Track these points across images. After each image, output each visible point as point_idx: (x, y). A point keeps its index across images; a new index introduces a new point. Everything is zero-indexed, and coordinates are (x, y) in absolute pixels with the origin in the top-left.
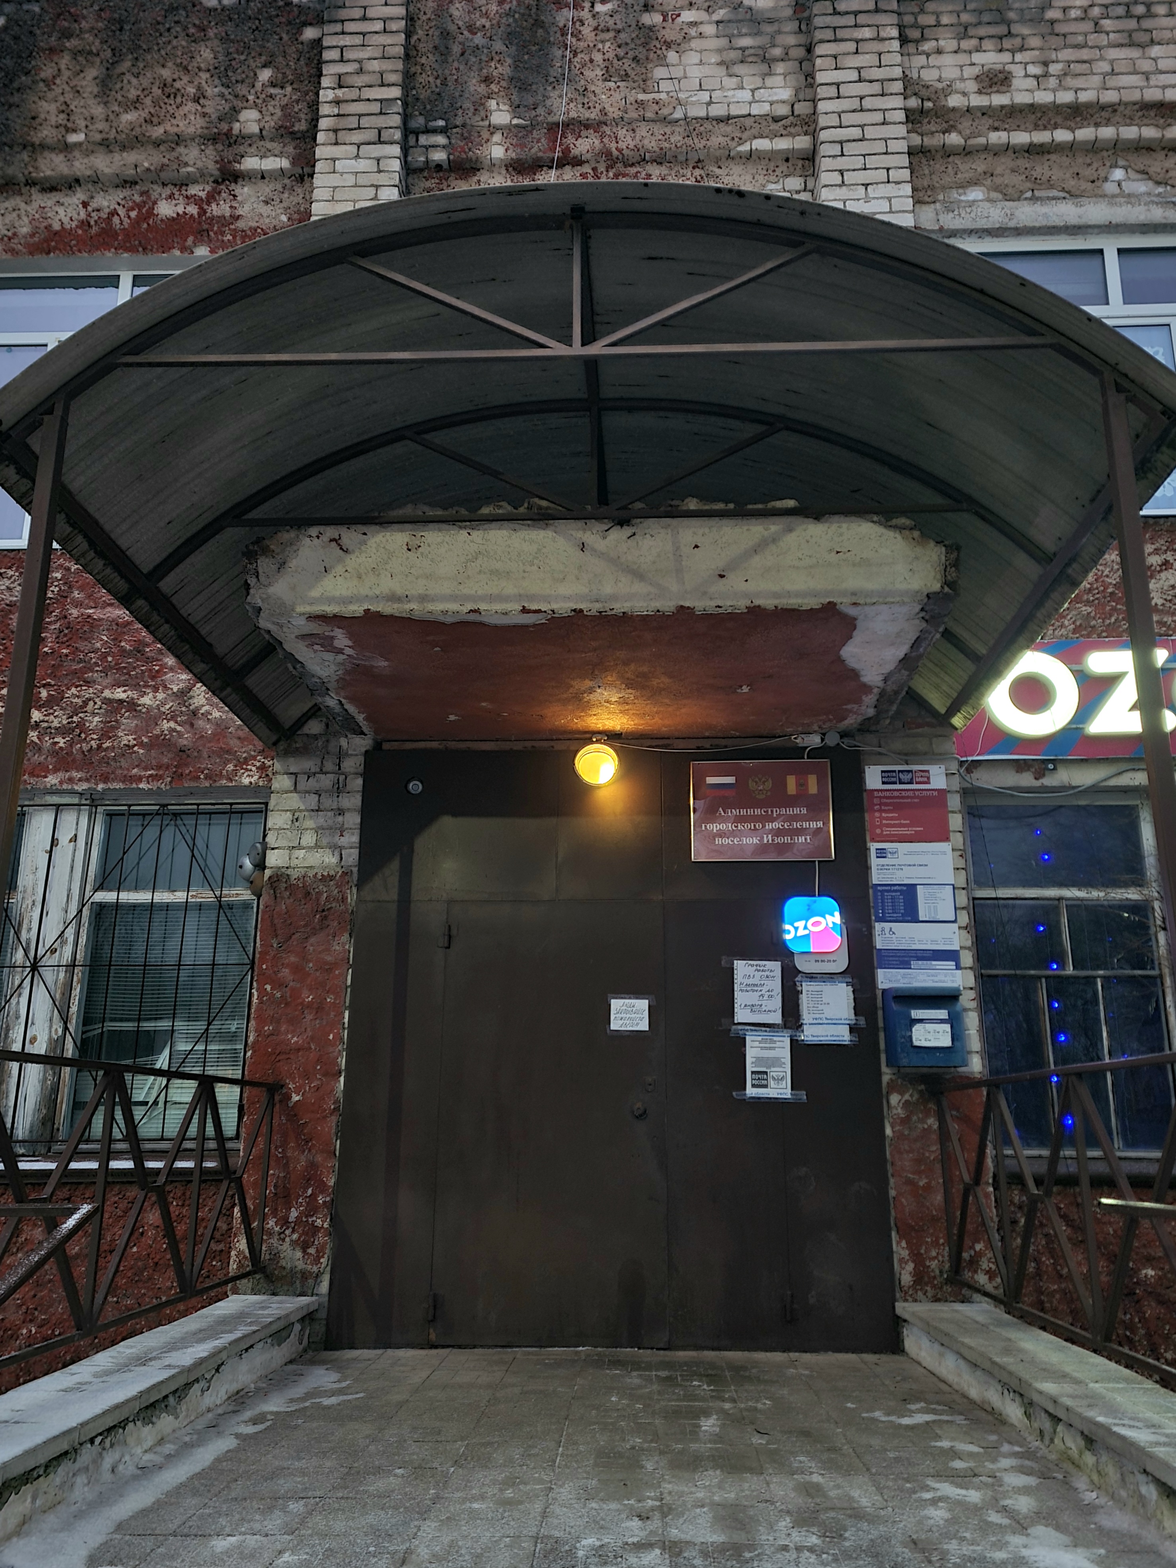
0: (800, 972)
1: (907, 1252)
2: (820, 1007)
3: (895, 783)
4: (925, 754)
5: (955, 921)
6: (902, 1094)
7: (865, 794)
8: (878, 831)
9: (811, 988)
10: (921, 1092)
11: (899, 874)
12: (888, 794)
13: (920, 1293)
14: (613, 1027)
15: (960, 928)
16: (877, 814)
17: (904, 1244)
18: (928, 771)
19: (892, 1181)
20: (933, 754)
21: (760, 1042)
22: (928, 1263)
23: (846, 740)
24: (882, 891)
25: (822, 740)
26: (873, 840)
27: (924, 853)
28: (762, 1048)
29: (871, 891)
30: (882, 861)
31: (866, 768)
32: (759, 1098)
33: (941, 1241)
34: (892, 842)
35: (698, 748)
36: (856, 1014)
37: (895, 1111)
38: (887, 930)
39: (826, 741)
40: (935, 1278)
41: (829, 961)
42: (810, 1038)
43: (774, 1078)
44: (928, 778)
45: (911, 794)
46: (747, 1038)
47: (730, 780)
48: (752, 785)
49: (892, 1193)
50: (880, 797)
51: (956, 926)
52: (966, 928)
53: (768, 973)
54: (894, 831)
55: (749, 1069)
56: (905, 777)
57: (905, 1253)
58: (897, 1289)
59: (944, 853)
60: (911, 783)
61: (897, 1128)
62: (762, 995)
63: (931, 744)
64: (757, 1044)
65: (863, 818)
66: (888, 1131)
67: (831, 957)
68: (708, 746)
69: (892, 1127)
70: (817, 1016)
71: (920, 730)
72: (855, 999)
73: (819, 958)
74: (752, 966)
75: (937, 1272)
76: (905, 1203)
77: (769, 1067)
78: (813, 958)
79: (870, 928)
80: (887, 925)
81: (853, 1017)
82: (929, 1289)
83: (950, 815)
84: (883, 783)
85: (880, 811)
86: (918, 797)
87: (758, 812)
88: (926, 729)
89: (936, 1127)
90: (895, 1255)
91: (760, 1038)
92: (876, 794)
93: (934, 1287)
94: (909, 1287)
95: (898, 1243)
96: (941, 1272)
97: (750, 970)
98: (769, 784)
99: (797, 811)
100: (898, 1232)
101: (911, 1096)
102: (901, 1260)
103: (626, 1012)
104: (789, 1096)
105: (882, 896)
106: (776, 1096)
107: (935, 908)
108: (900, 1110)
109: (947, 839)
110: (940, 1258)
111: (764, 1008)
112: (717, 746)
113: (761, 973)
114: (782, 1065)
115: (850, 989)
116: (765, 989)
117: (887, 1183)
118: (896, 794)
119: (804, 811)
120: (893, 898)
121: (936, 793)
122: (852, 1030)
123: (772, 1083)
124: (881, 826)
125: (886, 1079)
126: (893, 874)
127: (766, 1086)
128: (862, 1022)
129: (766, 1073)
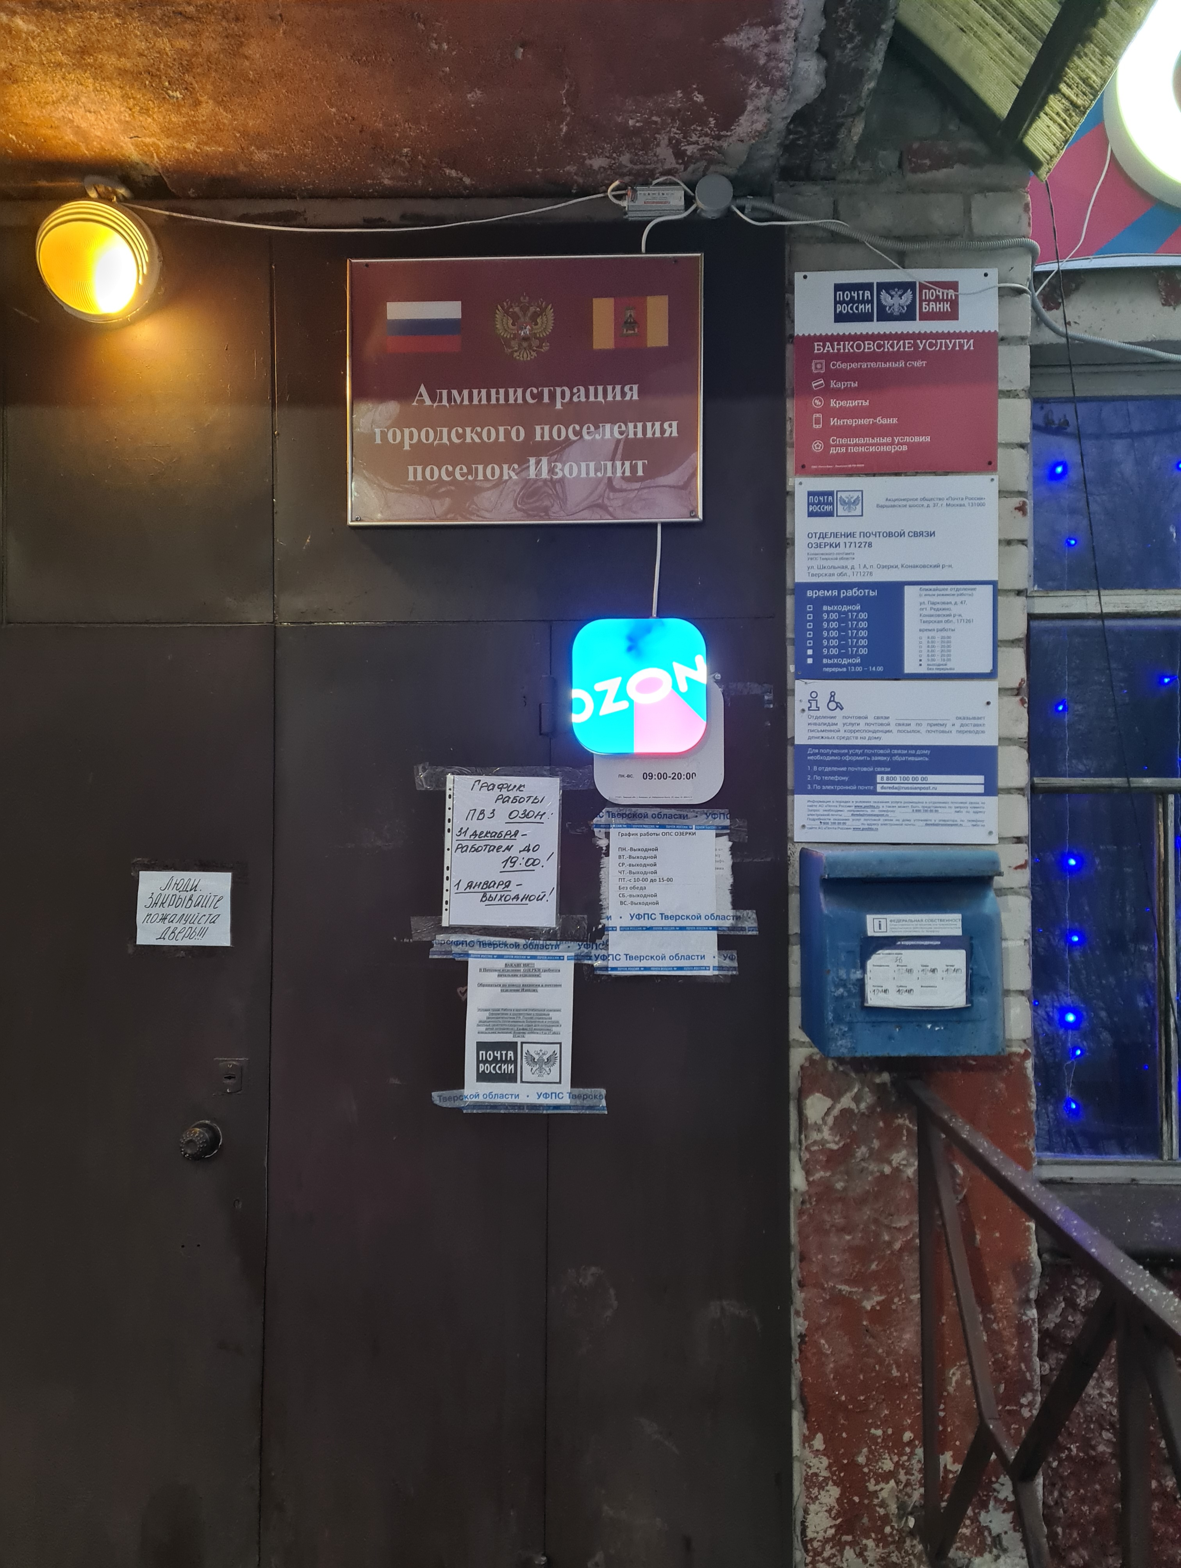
0: (605, 803)
1: (825, 1461)
2: (651, 888)
3: (866, 317)
4: (952, 236)
5: (991, 675)
6: (835, 1096)
7: (790, 349)
8: (817, 447)
9: (630, 842)
10: (880, 1090)
11: (862, 557)
12: (848, 347)
13: (849, 1553)
14: (142, 939)
15: (1002, 691)
16: (817, 403)
17: (819, 1442)
18: (954, 286)
19: (799, 1297)
20: (971, 237)
21: (501, 973)
22: (872, 1486)
23: (750, 202)
24: (819, 602)
25: (689, 201)
26: (803, 470)
27: (927, 502)
28: (505, 988)
29: (790, 601)
30: (822, 524)
31: (798, 276)
32: (495, 1106)
33: (908, 1436)
34: (850, 473)
35: (369, 223)
36: (735, 905)
37: (815, 1136)
38: (823, 700)
39: (699, 203)
40: (886, 1520)
41: (677, 776)
42: (623, 963)
43: (532, 1060)
44: (954, 303)
45: (905, 346)
46: (471, 961)
47: (451, 310)
48: (502, 324)
49: (798, 1325)
50: (829, 357)
51: (992, 687)
52: (1018, 691)
53: (527, 806)
54: (858, 445)
55: (473, 1035)
56: (895, 302)
57: (820, 1466)
58: (797, 1544)
59: (979, 502)
60: (908, 315)
61: (819, 1175)
62: (512, 861)
63: (968, 211)
64: (493, 978)
65: (784, 410)
66: (798, 1180)
67: (683, 767)
68: (394, 217)
69: (808, 1173)
70: (642, 910)
71: (941, 174)
72: (734, 868)
73: (655, 768)
74: (490, 787)
75: (893, 1508)
76: (827, 1349)
77: (523, 1032)
78: (637, 770)
79: (783, 695)
80: (823, 687)
81: (729, 911)
82: (870, 1543)
83: (1002, 402)
84: (839, 318)
85: (827, 392)
86: (923, 355)
87: (516, 395)
88: (956, 172)
89: (910, 1171)
90: (797, 1468)
91: (500, 964)
92: (817, 348)
93: (882, 1540)
94: (826, 1541)
95: (807, 1440)
96: (902, 1506)
97: (486, 799)
98: (547, 323)
99: (614, 393)
100: (806, 1418)
101: (857, 1099)
102: (811, 1481)
103: (176, 902)
104: (566, 1101)
105: (817, 613)
106: (533, 1100)
107: (946, 643)
108: (826, 1134)
109: (989, 465)
110: (902, 1477)
111: (514, 890)
112: (418, 219)
113: (510, 806)
114: (550, 1027)
115: (725, 843)
116: (519, 843)
117: (788, 1299)
118: (869, 347)
119: (633, 393)
120: (843, 619)
121: (969, 345)
122: (725, 942)
123: (527, 1071)
124: (825, 434)
125: (798, 1056)
126: (848, 556)
127: (511, 1078)
128: (750, 922)
129: (512, 1046)
